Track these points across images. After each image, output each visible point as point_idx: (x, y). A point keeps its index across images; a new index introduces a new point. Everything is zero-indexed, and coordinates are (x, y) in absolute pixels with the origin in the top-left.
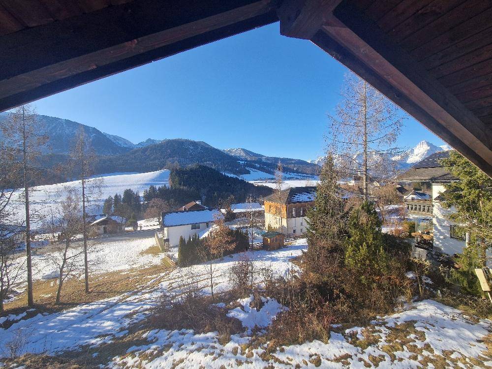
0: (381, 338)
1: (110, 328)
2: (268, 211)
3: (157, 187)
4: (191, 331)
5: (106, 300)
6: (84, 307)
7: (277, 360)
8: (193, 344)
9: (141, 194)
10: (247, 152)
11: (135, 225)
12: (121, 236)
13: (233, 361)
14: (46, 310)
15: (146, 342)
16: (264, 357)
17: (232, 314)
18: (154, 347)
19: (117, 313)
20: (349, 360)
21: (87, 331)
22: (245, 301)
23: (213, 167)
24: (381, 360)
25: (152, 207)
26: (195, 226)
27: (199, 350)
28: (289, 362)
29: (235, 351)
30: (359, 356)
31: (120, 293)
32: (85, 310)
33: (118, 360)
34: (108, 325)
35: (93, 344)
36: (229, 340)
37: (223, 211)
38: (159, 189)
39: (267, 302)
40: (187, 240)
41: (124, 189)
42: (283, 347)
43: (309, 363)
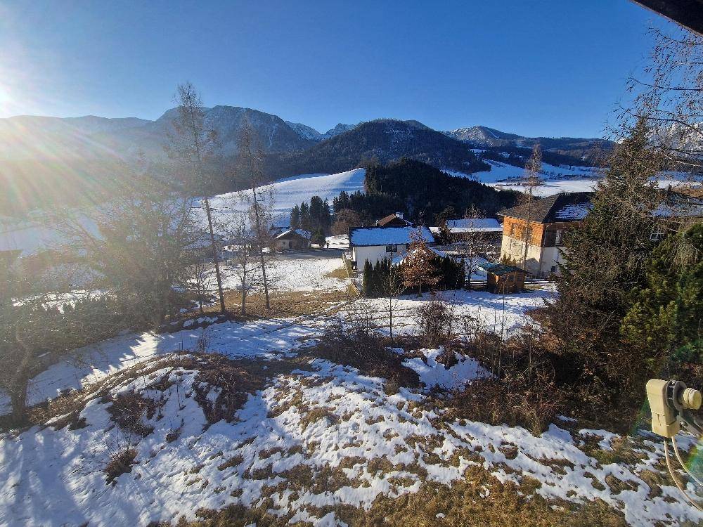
0: (647, 458)
1: (283, 347)
2: (508, 233)
3: (349, 193)
4: (356, 370)
5: (284, 319)
6: (264, 322)
7: (451, 432)
8: (355, 383)
9: (331, 203)
10: (489, 132)
11: (322, 242)
12: (306, 253)
13: (394, 416)
14: (234, 318)
15: (310, 369)
16: (435, 423)
17: (409, 364)
18: (315, 375)
19: (291, 334)
20: (566, 468)
21: (264, 344)
22: (431, 353)
23: (428, 162)
24: (628, 488)
25: (341, 220)
26: (391, 249)
27: (359, 392)
28: (468, 439)
29: (400, 406)
30: (588, 469)
31: (296, 314)
32: (263, 324)
33: (282, 378)
34: (281, 343)
35: (266, 358)
36: (396, 392)
37: (435, 229)
38: (352, 196)
39: (463, 361)
40: (374, 265)
41: (312, 195)
42: (466, 420)
43: (497, 450)
